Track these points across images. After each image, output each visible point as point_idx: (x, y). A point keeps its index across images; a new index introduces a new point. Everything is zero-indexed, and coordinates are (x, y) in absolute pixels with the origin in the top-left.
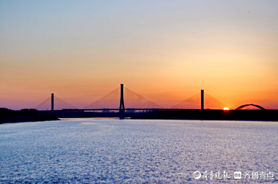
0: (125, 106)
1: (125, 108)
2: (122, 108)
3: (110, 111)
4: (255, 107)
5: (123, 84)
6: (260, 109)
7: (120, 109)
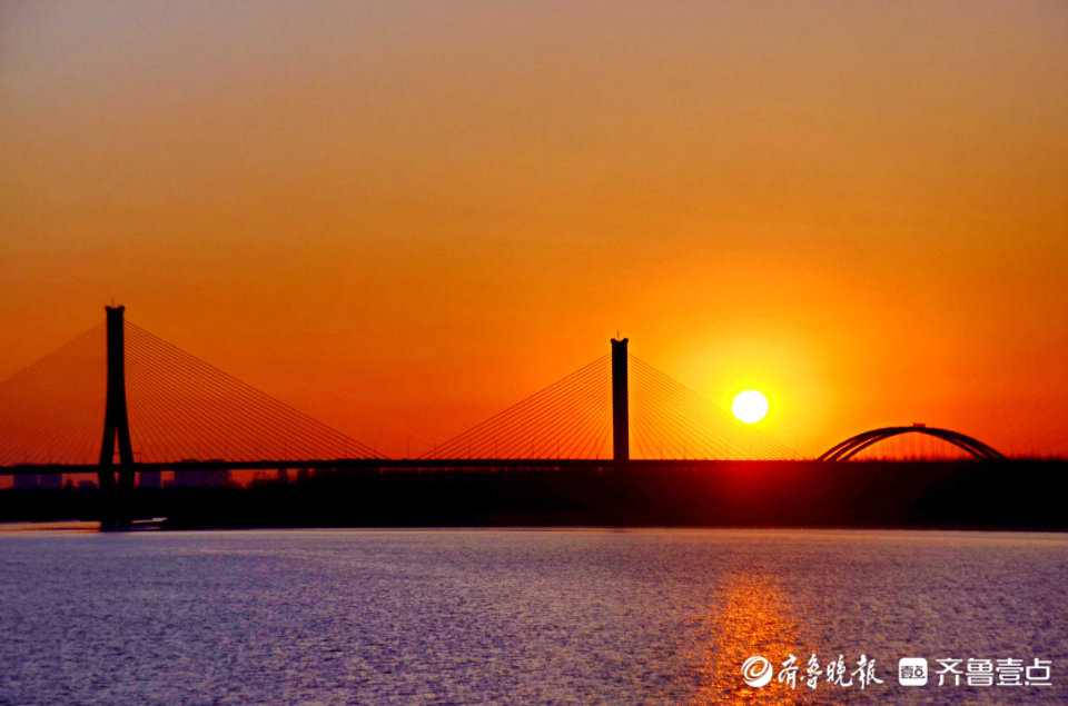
0: (135, 447)
1: (136, 459)
2: (116, 460)
3: (65, 477)
4: (936, 440)
5: (121, 309)
6: (967, 454)
7: (104, 466)
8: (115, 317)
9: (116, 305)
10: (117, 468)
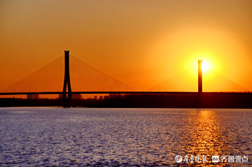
2: (67, 91)
8: (67, 53)
9: (67, 50)
10: (67, 93)
